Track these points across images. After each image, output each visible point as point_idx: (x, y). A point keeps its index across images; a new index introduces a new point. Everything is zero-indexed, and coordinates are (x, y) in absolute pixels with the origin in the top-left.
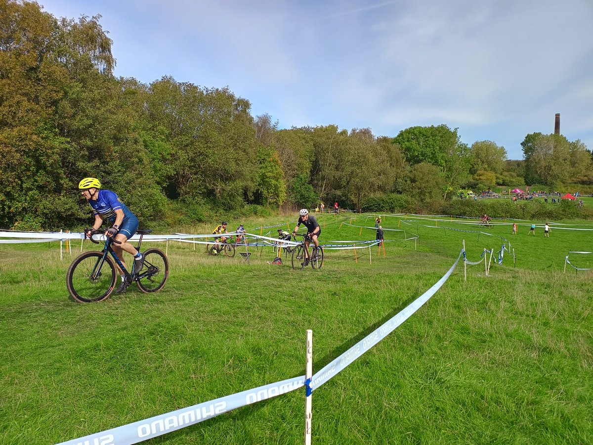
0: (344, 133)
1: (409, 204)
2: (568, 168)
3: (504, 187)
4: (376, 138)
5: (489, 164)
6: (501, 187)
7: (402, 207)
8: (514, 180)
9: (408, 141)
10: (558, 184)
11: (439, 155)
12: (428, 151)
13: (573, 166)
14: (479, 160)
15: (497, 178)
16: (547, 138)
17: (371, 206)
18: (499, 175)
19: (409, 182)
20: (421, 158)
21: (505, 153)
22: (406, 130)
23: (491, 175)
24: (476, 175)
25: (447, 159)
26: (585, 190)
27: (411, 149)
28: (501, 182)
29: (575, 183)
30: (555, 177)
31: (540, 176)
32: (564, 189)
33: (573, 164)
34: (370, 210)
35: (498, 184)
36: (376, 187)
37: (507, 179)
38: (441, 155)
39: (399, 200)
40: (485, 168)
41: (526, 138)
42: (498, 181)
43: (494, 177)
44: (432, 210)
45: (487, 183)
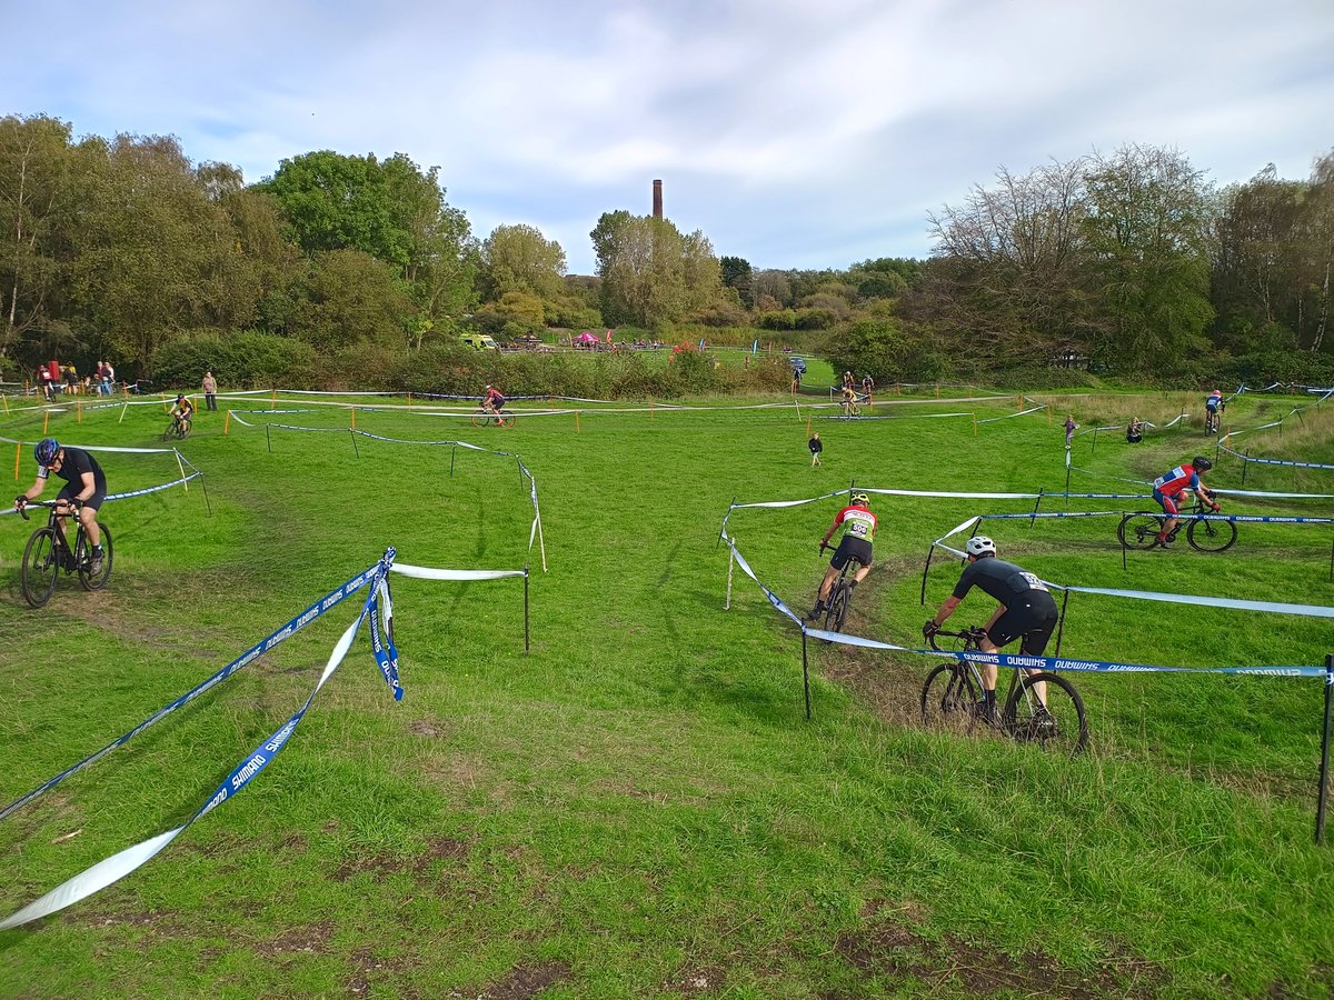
0: (93, 145)
1: (295, 362)
2: (681, 291)
3: (562, 330)
4: (197, 168)
5: (531, 279)
6: (555, 330)
7: (272, 370)
8: (581, 315)
9: (304, 189)
10: (667, 326)
11: (392, 234)
12: (361, 221)
13: (690, 288)
14: (509, 268)
15: (547, 310)
16: (639, 224)
17: (180, 370)
18: (549, 304)
19: (303, 301)
20: (342, 238)
21: (562, 256)
22: (297, 158)
23: (535, 303)
24: (501, 301)
25: (412, 245)
26: (713, 336)
27: (314, 211)
28: (555, 318)
29: (696, 322)
30: (658, 310)
31: (631, 307)
32: (675, 335)
33: (690, 281)
34: (178, 381)
35: (550, 323)
36: (197, 312)
37: (568, 312)
38: (396, 232)
39: (267, 352)
40: (522, 289)
41: (601, 221)
42: (549, 315)
43: (541, 308)
44: (359, 378)
45: (526, 320)
